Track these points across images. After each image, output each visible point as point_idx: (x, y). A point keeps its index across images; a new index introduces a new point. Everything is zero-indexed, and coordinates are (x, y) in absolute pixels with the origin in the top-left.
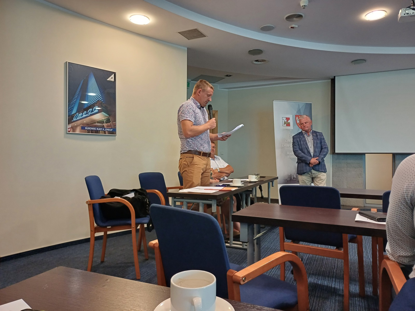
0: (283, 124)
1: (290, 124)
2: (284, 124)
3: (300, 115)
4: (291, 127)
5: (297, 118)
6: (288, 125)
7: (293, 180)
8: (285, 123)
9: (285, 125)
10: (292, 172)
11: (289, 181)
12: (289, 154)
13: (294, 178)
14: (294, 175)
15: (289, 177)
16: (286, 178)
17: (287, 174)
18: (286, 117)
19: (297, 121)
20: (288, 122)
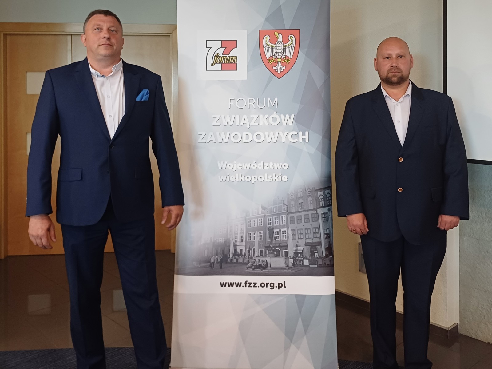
0: (210, 62)
1: (236, 63)
2: (213, 64)
3: (278, 30)
4: (241, 73)
5: (266, 40)
6: (230, 65)
8: (216, 59)
9: (218, 66)
10: (231, 231)
11: (217, 266)
12: (224, 167)
13: (239, 256)
14: (238, 244)
15: (219, 250)
16: (206, 255)
17: (213, 241)
18: (222, 41)
19: (265, 49)
20: (230, 55)
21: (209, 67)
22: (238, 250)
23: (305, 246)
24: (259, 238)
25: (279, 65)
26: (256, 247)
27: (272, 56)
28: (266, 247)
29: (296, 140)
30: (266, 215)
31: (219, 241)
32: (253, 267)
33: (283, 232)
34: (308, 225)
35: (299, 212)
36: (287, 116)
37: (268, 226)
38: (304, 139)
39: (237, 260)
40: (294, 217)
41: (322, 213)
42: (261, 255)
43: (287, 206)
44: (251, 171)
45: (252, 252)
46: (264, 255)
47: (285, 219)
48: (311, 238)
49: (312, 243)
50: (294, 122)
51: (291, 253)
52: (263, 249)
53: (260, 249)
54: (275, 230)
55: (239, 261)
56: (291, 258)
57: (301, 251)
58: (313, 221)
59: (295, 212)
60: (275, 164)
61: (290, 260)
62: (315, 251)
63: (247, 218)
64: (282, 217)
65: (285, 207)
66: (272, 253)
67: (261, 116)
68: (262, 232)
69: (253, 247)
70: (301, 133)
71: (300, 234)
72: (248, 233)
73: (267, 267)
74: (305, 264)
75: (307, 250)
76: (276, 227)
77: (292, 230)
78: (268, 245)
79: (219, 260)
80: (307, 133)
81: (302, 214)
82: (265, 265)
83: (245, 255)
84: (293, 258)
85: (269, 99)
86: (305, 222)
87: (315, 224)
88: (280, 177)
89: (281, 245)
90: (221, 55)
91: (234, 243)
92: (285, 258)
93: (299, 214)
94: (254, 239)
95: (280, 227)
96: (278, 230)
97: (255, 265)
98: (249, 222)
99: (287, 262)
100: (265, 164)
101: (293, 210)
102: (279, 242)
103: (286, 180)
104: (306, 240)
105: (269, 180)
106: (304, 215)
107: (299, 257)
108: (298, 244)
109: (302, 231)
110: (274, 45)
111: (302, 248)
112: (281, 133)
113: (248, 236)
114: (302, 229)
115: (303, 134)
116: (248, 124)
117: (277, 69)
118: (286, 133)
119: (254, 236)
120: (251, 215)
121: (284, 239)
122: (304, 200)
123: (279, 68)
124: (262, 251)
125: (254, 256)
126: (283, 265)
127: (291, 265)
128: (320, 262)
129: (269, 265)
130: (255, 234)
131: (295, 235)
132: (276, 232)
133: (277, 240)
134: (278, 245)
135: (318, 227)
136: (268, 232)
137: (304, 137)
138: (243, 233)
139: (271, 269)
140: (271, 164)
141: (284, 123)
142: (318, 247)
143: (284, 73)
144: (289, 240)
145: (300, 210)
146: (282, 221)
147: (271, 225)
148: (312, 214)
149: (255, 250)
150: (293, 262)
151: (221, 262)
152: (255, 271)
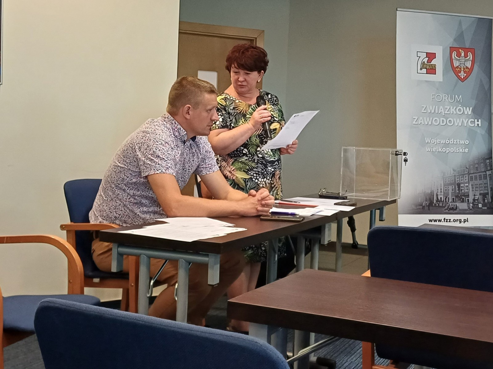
0: (419, 68)
1: (435, 69)
2: (421, 69)
3: (461, 48)
4: (439, 77)
5: (454, 54)
6: (432, 70)
7: (435, 205)
8: (423, 66)
9: (424, 71)
10: (434, 185)
11: (426, 208)
12: (429, 142)
13: (439, 201)
14: (439, 194)
15: (428, 198)
16: (420, 201)
17: (424, 192)
18: (426, 53)
19: (454, 61)
20: (432, 63)
21: (419, 71)
22: (439, 198)
23: (480, 195)
24: (451, 190)
25: (462, 72)
26: (450, 196)
27: (458, 66)
28: (456, 196)
29: (473, 125)
30: (456, 175)
31: (428, 192)
32: (448, 209)
33: (466, 186)
34: (481, 182)
35: (476, 173)
36: (468, 108)
37: (457, 182)
38: (478, 124)
39: (439, 204)
40: (472, 176)
41: (489, 174)
42: (453, 201)
43: (468, 169)
44: (446, 145)
45: (447, 199)
46: (455, 201)
47: (467, 178)
48: (483, 190)
49: (484, 193)
50: (472, 113)
51: (471, 200)
52: (454, 198)
53: (452, 198)
54: (461, 185)
55: (440, 205)
56: (471, 203)
57: (477, 199)
58: (484, 179)
59: (473, 173)
60: (460, 141)
61: (471, 204)
62: (485, 199)
63: (444, 176)
64: (465, 176)
65: (467, 170)
66: (459, 200)
67: (452, 107)
68: (453, 186)
69: (448, 196)
70: (476, 120)
71: (477, 187)
72: (445, 187)
73: (457, 209)
74: (479, 207)
75: (481, 198)
76: (462, 183)
77: (471, 185)
78: (457, 195)
79: (428, 205)
80: (480, 120)
81: (478, 175)
82: (456, 208)
83: (443, 201)
84: (473, 203)
85: (456, 96)
86: (479, 180)
87: (485, 181)
88: (464, 149)
89: (465, 195)
90: (426, 63)
91: (436, 193)
92: (468, 203)
93: (475, 174)
94: (449, 191)
95: (464, 183)
96: (463, 185)
97: (449, 208)
98: (445, 179)
99: (469, 206)
100: (454, 141)
101: (472, 172)
102: (464, 193)
103: (467, 152)
104: (480, 191)
105: (457, 152)
106: (479, 175)
107: (476, 202)
108: (475, 194)
109: (477, 186)
110: (459, 58)
111: (478, 197)
112: (464, 120)
113: (445, 189)
114: (477, 184)
115: (478, 121)
116: (443, 113)
117: (461, 75)
118: (467, 120)
119: (449, 189)
120: (446, 174)
121: (467, 191)
122: (479, 165)
123: (462, 75)
124: (453, 199)
125: (449, 201)
126: (466, 208)
127: (471, 208)
128: (488, 206)
129: (458, 208)
130: (449, 188)
131: (473, 188)
132: (462, 186)
133: (462, 191)
134: (463, 195)
135: (487, 184)
136: (457, 186)
137: (478, 123)
138: (442, 187)
139: (459, 211)
140: (458, 141)
141: (466, 113)
142: (487, 196)
143: (466, 78)
144: (470, 192)
145: (476, 172)
146: (466, 179)
147: (459, 182)
148: (484, 175)
149: (450, 198)
150: (472, 206)
151: (429, 206)
152: (450, 212)
